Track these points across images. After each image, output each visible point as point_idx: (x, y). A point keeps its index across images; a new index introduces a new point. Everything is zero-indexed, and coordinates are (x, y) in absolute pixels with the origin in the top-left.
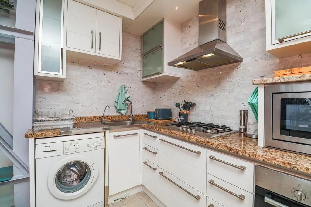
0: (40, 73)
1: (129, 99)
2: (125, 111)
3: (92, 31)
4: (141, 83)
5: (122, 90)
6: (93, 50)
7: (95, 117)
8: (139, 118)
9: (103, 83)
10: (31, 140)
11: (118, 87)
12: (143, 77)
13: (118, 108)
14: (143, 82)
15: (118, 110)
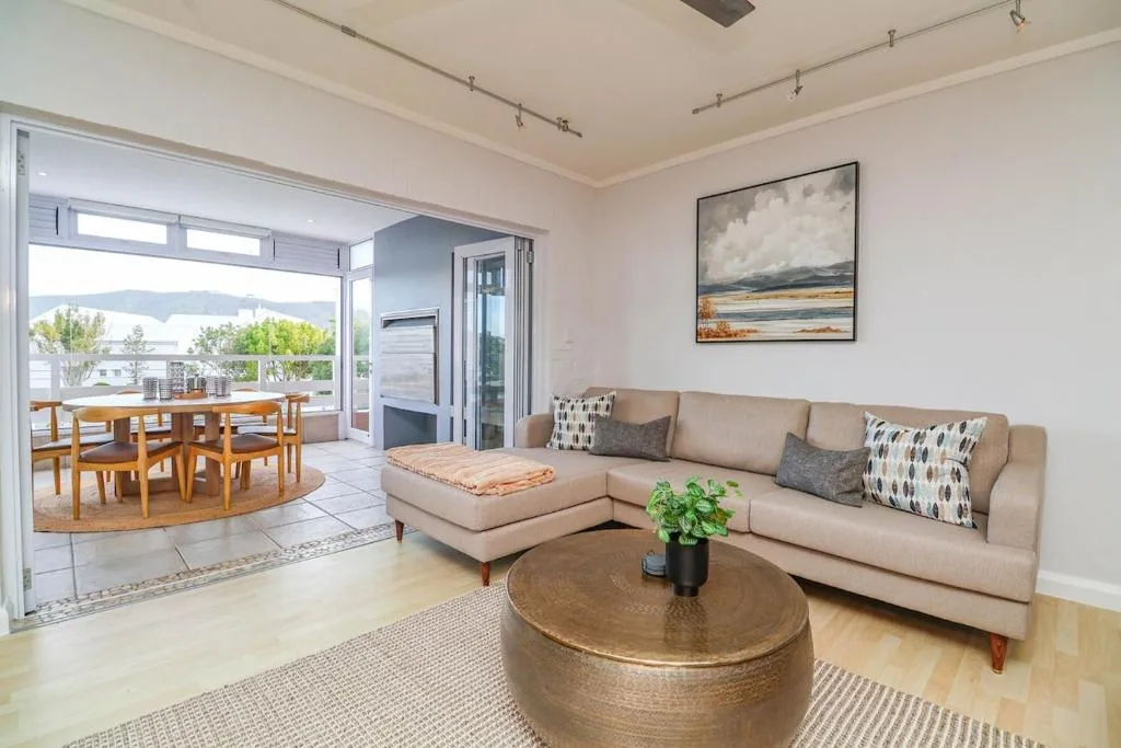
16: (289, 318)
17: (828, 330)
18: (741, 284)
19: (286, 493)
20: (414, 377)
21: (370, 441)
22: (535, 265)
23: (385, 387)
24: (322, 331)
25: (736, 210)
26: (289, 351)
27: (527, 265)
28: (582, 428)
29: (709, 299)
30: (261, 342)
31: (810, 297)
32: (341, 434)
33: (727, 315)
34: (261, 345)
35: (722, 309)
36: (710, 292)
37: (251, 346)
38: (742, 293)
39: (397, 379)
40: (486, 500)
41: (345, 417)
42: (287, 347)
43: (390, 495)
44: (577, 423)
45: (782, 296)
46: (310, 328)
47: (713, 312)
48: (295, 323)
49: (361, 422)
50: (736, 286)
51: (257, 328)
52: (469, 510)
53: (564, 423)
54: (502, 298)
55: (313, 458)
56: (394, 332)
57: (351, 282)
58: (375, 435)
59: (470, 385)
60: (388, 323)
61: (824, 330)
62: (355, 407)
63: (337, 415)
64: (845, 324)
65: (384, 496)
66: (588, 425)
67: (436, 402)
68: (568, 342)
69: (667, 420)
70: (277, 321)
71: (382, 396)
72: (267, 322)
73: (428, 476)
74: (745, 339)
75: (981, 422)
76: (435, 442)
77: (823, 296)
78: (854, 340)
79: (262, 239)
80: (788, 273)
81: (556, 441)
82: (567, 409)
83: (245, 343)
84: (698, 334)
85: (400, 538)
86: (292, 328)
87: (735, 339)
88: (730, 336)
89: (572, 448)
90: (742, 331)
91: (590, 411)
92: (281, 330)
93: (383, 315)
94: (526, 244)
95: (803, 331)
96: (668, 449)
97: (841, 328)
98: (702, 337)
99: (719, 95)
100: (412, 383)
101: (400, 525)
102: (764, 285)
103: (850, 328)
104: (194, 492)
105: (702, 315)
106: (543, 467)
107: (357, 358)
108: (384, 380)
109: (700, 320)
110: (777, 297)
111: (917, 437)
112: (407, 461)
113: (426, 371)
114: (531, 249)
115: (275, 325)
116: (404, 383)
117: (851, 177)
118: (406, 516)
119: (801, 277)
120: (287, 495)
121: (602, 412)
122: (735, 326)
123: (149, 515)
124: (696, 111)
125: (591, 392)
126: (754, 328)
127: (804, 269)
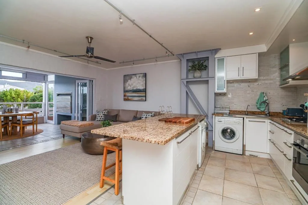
0: (217, 91)
1: (267, 101)
2: (264, 109)
3: (239, 68)
4: (279, 89)
5: (261, 95)
6: (240, 77)
7: (242, 111)
8: (276, 114)
9: (248, 92)
10: (214, 116)
11: (259, 93)
12: (281, 85)
13: (258, 107)
14: (281, 88)
15: (257, 108)
16: (19, 88)
18: (130, 91)
19: (34, 133)
20: (66, 107)
21: (54, 123)
22: (93, 85)
23: (58, 110)
24: (31, 93)
25: (130, 78)
26: (19, 99)
27: (92, 85)
28: (102, 117)
30: (9, 96)
32: (45, 121)
33: (128, 96)
34: (9, 97)
35: (128, 95)
37: (5, 97)
39: (61, 108)
40: (81, 128)
41: (46, 117)
42: (18, 98)
43: (62, 130)
44: (101, 116)
46: (27, 92)
48: (21, 90)
49: (50, 118)
51: (7, 91)
52: (77, 129)
53: (98, 116)
54: (86, 88)
55: (40, 127)
56: (60, 97)
57: (48, 84)
58: (55, 121)
59: (79, 109)
60: (58, 95)
62: (49, 115)
63: (43, 117)
64: (144, 98)
65: (60, 130)
66: (103, 116)
67: (71, 113)
68: (101, 100)
69: (117, 115)
70: (14, 89)
71: (57, 112)
72: (11, 89)
73: (70, 125)
75: (154, 113)
76: (71, 120)
78: (146, 101)
79: (23, 73)
81: (97, 119)
82: (99, 113)
83: (3, 96)
84: (124, 99)
85: (64, 138)
86: (20, 91)
89: (99, 120)
91: (103, 113)
92: (16, 92)
93: (57, 93)
94: (91, 81)
96: (117, 119)
97: (144, 99)
98: (125, 100)
99: (123, 61)
100: (65, 109)
101: (64, 135)
103: (145, 99)
104: (11, 135)
105: (125, 96)
106: (92, 122)
107: (49, 103)
108: (57, 108)
111: (147, 115)
112: (66, 123)
113: (69, 106)
114: (92, 82)
115: (14, 90)
116: (63, 109)
117: (145, 75)
118: (65, 133)
120: (35, 134)
121: (106, 114)
122: (130, 98)
123: (2, 138)
124: (120, 63)
125: (105, 110)
127: (139, 89)
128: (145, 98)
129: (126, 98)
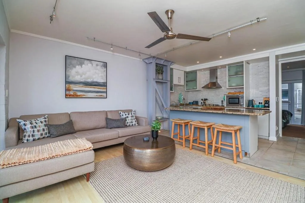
2: (182, 102)
17: (102, 96)
25: (79, 63)
29: (70, 85)
31: (98, 88)
36: (71, 84)
38: (81, 85)
45: (92, 87)
47: (72, 89)
50: (79, 83)
61: (100, 96)
74: (82, 97)
77: (101, 88)
78: (106, 98)
80: (93, 82)
84: (66, 95)
87: (79, 97)
88: (77, 96)
90: (81, 95)
95: (97, 96)
97: (104, 95)
98: (69, 96)
99: (94, 38)
102: (87, 84)
109: (67, 91)
110: (90, 87)
117: (105, 65)
119: (95, 84)
122: (79, 94)
126: (85, 94)
127: (96, 82)
128: (106, 94)
129: (72, 93)
